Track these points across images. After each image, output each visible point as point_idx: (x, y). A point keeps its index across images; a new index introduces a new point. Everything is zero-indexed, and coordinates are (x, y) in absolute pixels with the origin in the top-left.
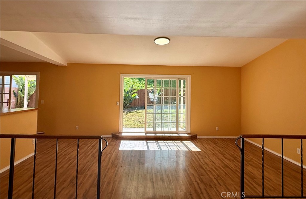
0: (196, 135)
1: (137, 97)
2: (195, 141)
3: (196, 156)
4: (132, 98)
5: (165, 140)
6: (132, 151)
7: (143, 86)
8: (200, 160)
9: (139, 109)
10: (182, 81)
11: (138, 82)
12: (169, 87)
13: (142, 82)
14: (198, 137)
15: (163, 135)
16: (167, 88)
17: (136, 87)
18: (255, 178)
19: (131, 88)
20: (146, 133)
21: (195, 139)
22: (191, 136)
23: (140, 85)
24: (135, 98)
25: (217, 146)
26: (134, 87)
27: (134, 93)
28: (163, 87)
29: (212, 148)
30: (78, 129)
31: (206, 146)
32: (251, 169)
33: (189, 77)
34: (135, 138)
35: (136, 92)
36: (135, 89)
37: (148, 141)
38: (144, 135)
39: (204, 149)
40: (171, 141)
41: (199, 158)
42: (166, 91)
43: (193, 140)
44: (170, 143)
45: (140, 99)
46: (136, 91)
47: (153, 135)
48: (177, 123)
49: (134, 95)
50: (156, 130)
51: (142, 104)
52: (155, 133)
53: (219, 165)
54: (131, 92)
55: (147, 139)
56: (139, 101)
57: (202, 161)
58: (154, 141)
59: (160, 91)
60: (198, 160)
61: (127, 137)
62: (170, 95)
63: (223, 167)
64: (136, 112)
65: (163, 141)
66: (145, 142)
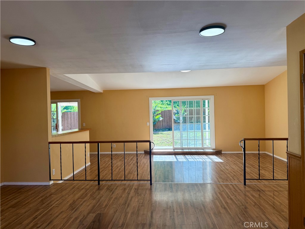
0: (221, 151)
1: (161, 119)
2: (220, 156)
3: (218, 165)
4: (156, 120)
5: (191, 155)
6: (164, 162)
7: (165, 107)
8: (222, 167)
9: (163, 131)
10: (207, 101)
11: (160, 103)
12: (194, 107)
13: (164, 103)
14: (222, 152)
15: (190, 150)
16: (192, 108)
17: (159, 109)
18: (264, 177)
19: (154, 109)
20: (174, 149)
21: (219, 154)
22: (216, 152)
23: (162, 106)
24: (159, 120)
25: (239, 159)
26: (157, 109)
27: (157, 115)
28: (187, 107)
29: (234, 160)
30: (115, 147)
31: (229, 159)
32: (264, 172)
33: (212, 98)
34: (165, 153)
35: (160, 114)
36: (158, 111)
37: (176, 156)
38: (172, 150)
39: (227, 160)
40: (197, 156)
41: (221, 166)
42: (191, 111)
43: (217, 154)
44: (196, 157)
45: (163, 120)
46: (160, 112)
47: (180, 150)
48: (202, 139)
49: (157, 117)
50: (183, 147)
51: (166, 126)
52: (183, 149)
53: (237, 170)
54: (155, 114)
55: (175, 154)
56: (163, 123)
57: (223, 167)
58: (182, 156)
59: (185, 111)
60: (220, 167)
61: (158, 153)
62: (195, 115)
63: (240, 171)
64: (161, 134)
65: (189, 156)
66: (174, 156)
